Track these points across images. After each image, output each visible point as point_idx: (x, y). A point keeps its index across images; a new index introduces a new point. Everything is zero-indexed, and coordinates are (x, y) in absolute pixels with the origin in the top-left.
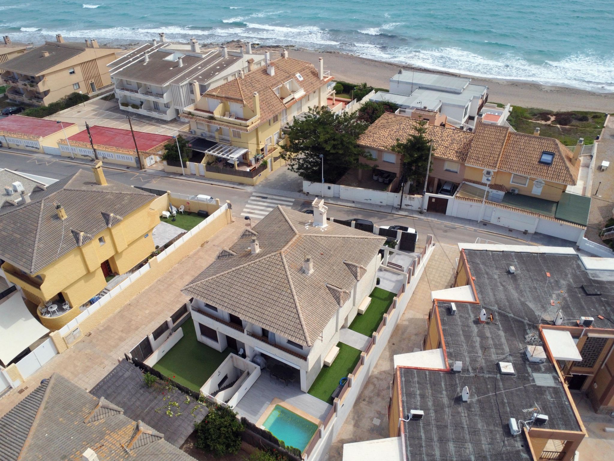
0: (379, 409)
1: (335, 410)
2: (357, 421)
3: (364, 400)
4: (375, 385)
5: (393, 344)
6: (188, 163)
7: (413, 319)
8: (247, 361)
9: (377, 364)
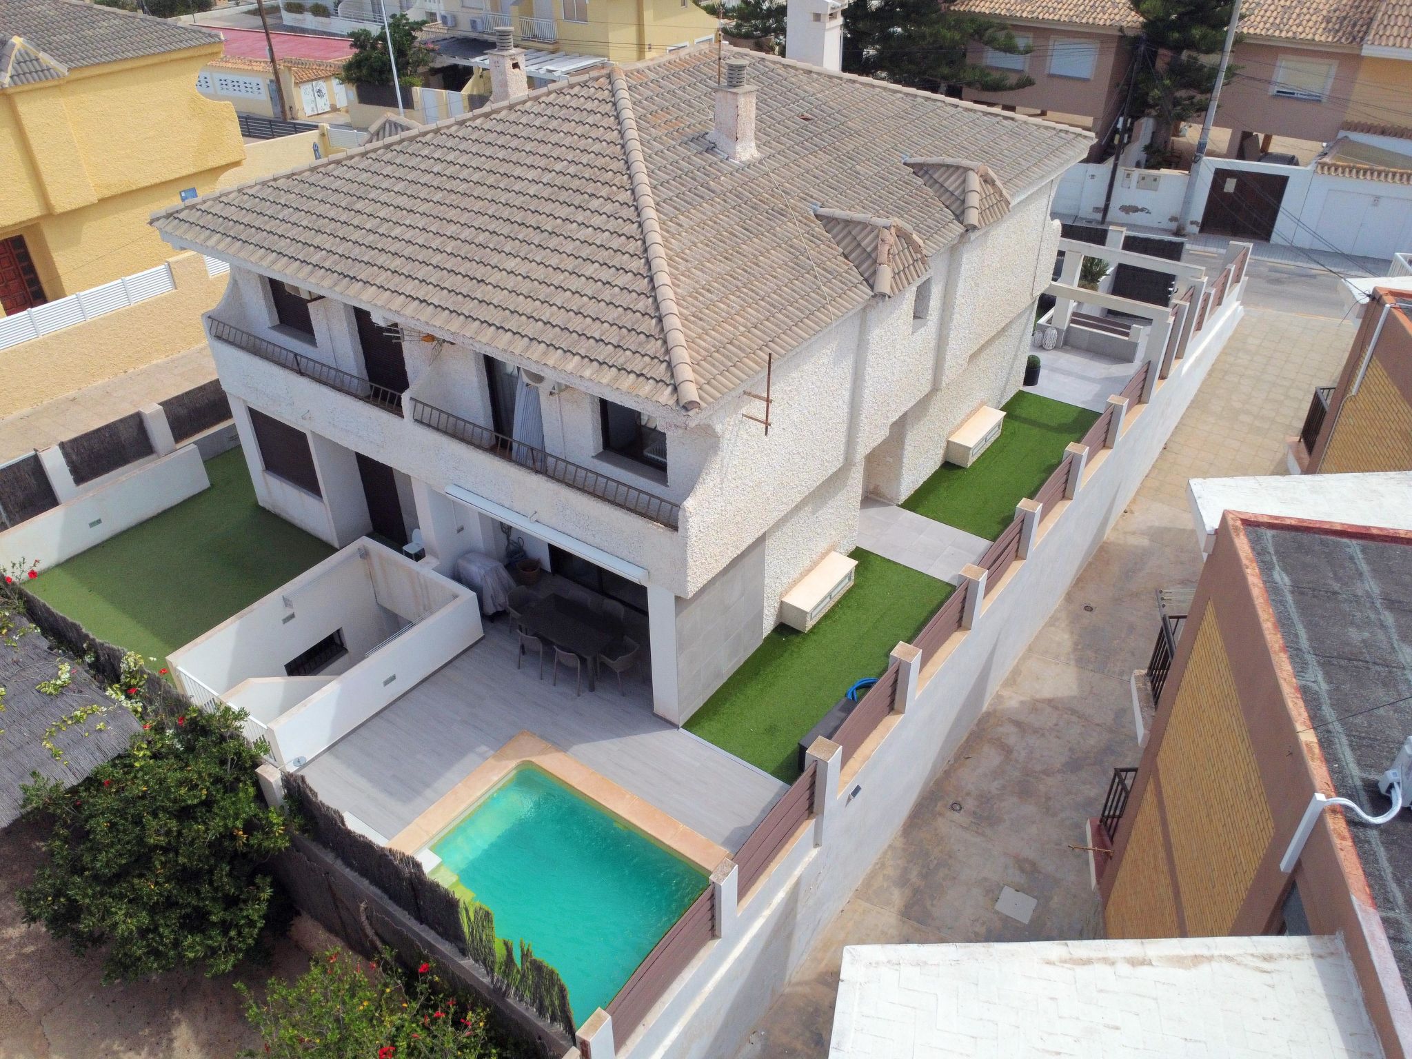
0: (1029, 853)
1: (812, 806)
2: (916, 891)
3: (956, 806)
4: (1007, 751)
5: (1088, 608)
6: (417, 91)
7: (1167, 530)
8: (426, 570)
9: (1016, 672)
